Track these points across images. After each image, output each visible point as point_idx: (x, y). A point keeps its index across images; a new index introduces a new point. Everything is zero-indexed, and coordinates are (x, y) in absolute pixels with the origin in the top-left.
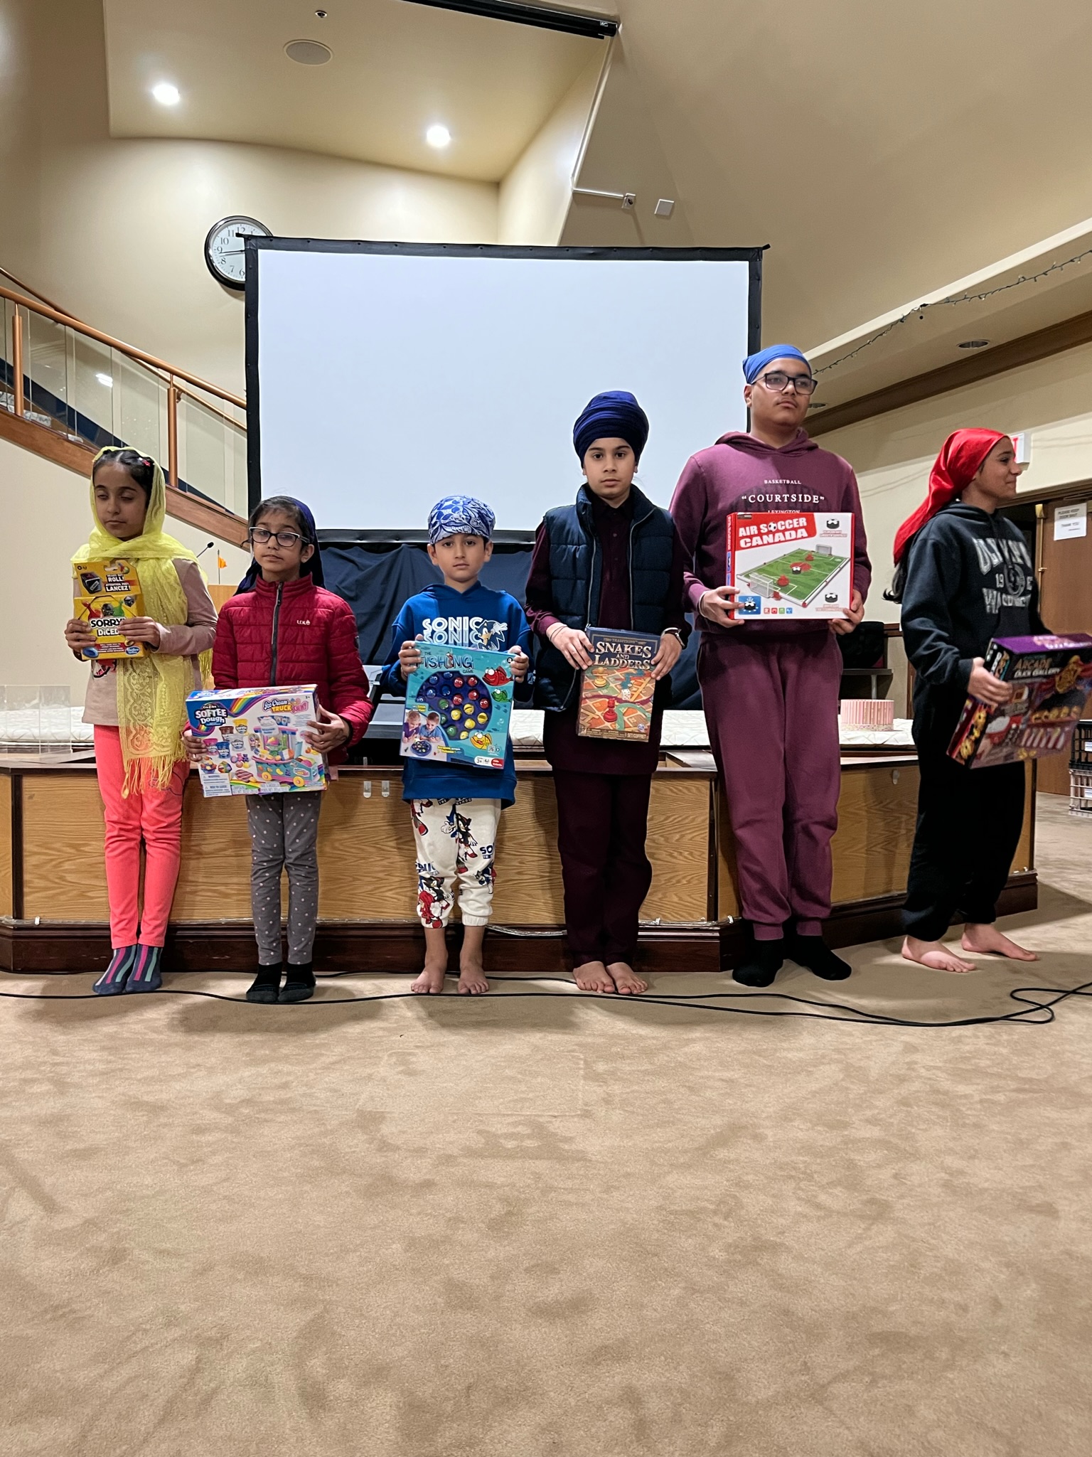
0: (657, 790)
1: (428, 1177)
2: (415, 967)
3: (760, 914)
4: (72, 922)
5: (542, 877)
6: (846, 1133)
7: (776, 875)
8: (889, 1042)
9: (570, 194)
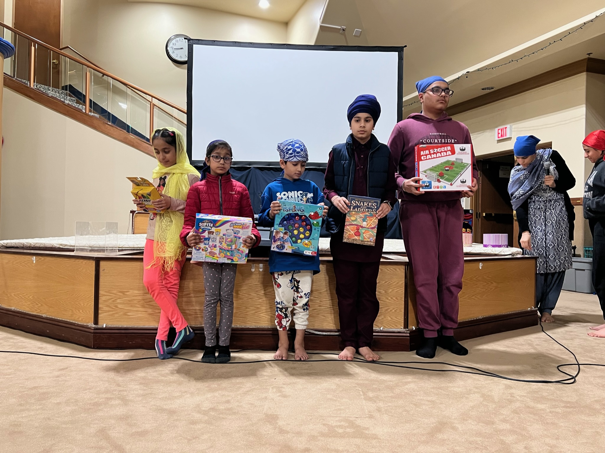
0: (381, 269)
1: (307, 446)
2: (275, 348)
3: (427, 325)
4: (120, 326)
5: (330, 308)
6: (494, 427)
7: (435, 308)
8: (497, 383)
9: (319, 27)
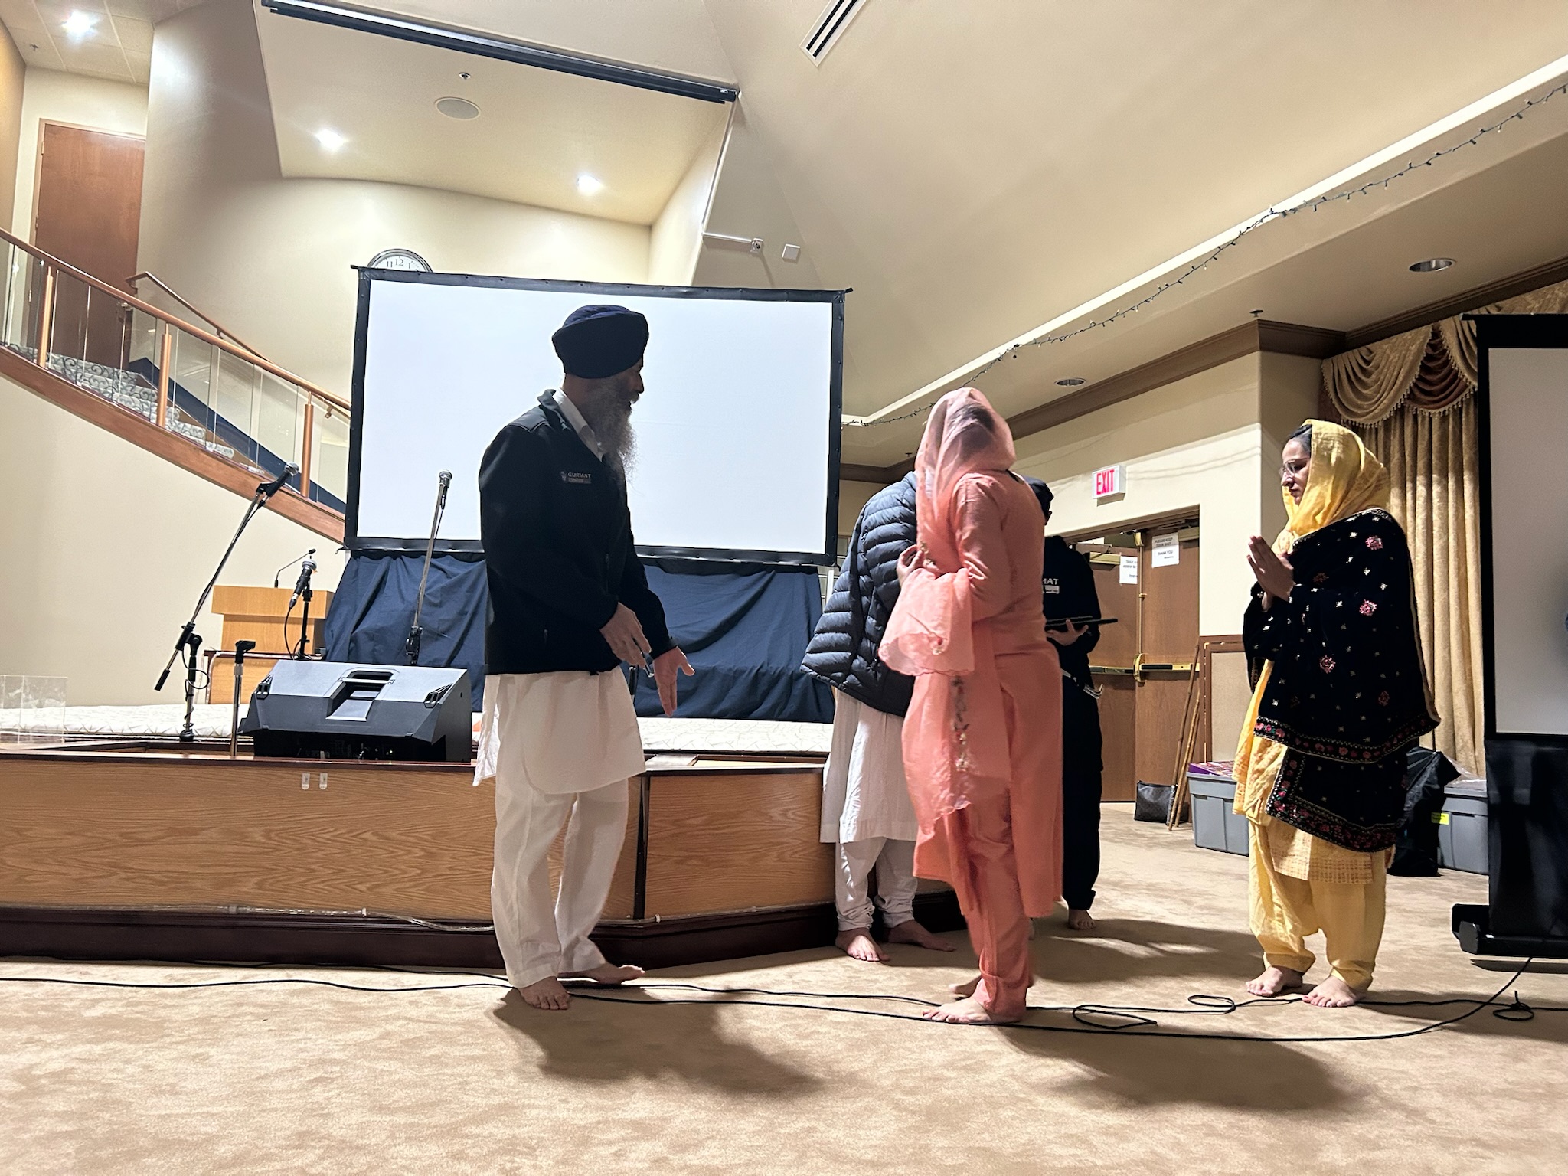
9: (700, 240)
